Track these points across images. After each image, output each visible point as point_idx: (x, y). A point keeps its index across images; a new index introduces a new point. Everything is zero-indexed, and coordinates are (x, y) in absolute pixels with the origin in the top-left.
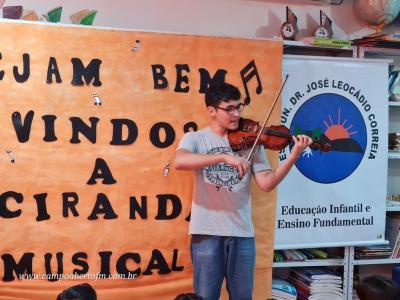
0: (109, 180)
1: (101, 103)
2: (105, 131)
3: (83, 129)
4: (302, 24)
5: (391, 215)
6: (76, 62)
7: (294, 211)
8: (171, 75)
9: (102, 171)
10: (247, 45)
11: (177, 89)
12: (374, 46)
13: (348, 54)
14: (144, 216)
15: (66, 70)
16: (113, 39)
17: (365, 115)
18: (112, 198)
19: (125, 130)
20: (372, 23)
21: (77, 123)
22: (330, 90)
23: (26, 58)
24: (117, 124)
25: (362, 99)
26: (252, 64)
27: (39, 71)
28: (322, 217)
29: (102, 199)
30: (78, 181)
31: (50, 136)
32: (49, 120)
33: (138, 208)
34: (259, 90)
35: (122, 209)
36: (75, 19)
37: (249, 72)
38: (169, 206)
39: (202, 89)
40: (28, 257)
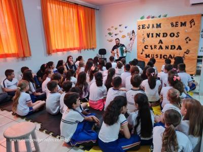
0: (162, 43)
1: (161, 31)
2: (161, 35)
3: (158, 35)
6: (157, 24)
8: (174, 24)
9: (161, 42)
10: (192, 16)
11: (176, 26)
14: (168, 49)
15: (155, 26)
16: (163, 19)
21: (157, 34)
23: (149, 25)
24: (164, 34)
26: (193, 19)
27: (151, 26)
29: (161, 46)
30: (157, 43)
31: (152, 37)
32: (152, 34)
33: (167, 48)
34: (194, 24)
35: (164, 47)
37: (192, 21)
38: (173, 47)
39: (181, 26)
40: (149, 55)
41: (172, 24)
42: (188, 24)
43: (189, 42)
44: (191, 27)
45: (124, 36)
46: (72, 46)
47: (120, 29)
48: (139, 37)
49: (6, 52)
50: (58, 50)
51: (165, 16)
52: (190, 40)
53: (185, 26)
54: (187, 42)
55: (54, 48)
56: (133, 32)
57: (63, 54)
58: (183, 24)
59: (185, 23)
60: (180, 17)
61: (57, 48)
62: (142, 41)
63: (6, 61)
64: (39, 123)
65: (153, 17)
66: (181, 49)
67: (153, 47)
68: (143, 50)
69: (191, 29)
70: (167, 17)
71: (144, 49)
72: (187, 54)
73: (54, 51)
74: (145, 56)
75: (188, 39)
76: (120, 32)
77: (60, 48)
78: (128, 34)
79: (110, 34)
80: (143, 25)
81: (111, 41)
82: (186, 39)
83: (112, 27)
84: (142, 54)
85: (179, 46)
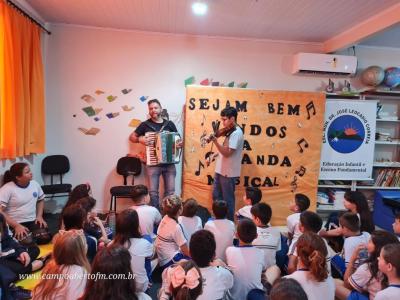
0: (249, 148)
1: (247, 118)
2: (248, 130)
4: (336, 86)
5: (375, 168)
6: (237, 102)
7: (329, 164)
9: (247, 145)
10: (310, 94)
11: (279, 113)
12: (370, 95)
13: (357, 98)
14: (263, 163)
16: (252, 93)
17: (364, 124)
18: (251, 159)
19: (256, 129)
20: (369, 85)
22: (348, 114)
23: (218, 101)
24: (253, 127)
25: (363, 118)
26: (312, 103)
28: (342, 167)
29: (246, 156)
33: (260, 160)
34: (314, 114)
35: (254, 160)
36: (238, 86)
37: (310, 106)
38: (273, 160)
39: (289, 113)
41: (271, 107)
43: (305, 150)
44: (309, 118)
47: (123, 100)
51: (244, 86)
52: (306, 146)
53: (298, 114)
54: (302, 151)
56: (165, 113)
58: (294, 110)
59: (298, 107)
60: (287, 94)
65: (216, 84)
66: (289, 165)
68: (201, 164)
69: (309, 123)
71: (204, 161)
72: (301, 175)
74: (206, 180)
75: (304, 143)
76: (125, 108)
79: (89, 111)
81: (93, 132)
82: (299, 143)
83: (99, 92)
84: (198, 173)
85: (286, 158)
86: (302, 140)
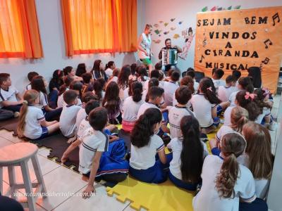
0: (230, 47)
1: (229, 29)
2: (230, 35)
3: (226, 35)
6: (225, 19)
8: (250, 20)
9: (229, 45)
10: (276, 8)
11: (252, 23)
15: (222, 22)
16: (234, 12)
18: (231, 53)
19: (236, 35)
21: (224, 34)
23: (213, 20)
24: (234, 33)
26: (277, 14)
27: (216, 23)
29: (228, 51)
30: (223, 47)
31: (217, 37)
32: (217, 34)
33: (237, 54)
34: (279, 21)
35: (233, 54)
37: (276, 16)
38: (246, 53)
39: (260, 23)
40: (211, 63)
41: (247, 20)
42: (270, 21)
43: (270, 47)
44: (274, 25)
45: (177, 36)
46: (102, 47)
47: (171, 25)
48: (198, 37)
49: (8, 49)
50: (81, 52)
51: (238, 8)
52: (271, 44)
53: (266, 23)
54: (267, 47)
55: (76, 48)
56: (190, 30)
57: (89, 57)
58: (263, 20)
59: (266, 19)
60: (259, 10)
61: (81, 48)
62: (201, 43)
63: (8, 62)
64: (48, 148)
65: (220, 9)
66: (257, 56)
67: (217, 53)
68: (202, 56)
69: (274, 28)
70: (241, 8)
71: (204, 55)
72: (265, 63)
73: (75, 53)
74: (205, 66)
75: (269, 42)
76: (172, 29)
77: (84, 48)
78: (183, 33)
79: (157, 32)
80: (204, 20)
81: (158, 42)
82: (265, 42)
83: (161, 22)
84: (201, 61)
85: (255, 52)
86: (268, 40)
